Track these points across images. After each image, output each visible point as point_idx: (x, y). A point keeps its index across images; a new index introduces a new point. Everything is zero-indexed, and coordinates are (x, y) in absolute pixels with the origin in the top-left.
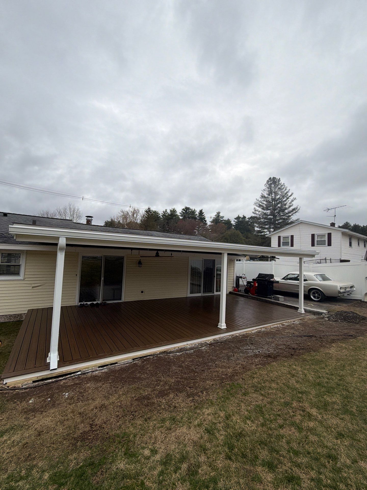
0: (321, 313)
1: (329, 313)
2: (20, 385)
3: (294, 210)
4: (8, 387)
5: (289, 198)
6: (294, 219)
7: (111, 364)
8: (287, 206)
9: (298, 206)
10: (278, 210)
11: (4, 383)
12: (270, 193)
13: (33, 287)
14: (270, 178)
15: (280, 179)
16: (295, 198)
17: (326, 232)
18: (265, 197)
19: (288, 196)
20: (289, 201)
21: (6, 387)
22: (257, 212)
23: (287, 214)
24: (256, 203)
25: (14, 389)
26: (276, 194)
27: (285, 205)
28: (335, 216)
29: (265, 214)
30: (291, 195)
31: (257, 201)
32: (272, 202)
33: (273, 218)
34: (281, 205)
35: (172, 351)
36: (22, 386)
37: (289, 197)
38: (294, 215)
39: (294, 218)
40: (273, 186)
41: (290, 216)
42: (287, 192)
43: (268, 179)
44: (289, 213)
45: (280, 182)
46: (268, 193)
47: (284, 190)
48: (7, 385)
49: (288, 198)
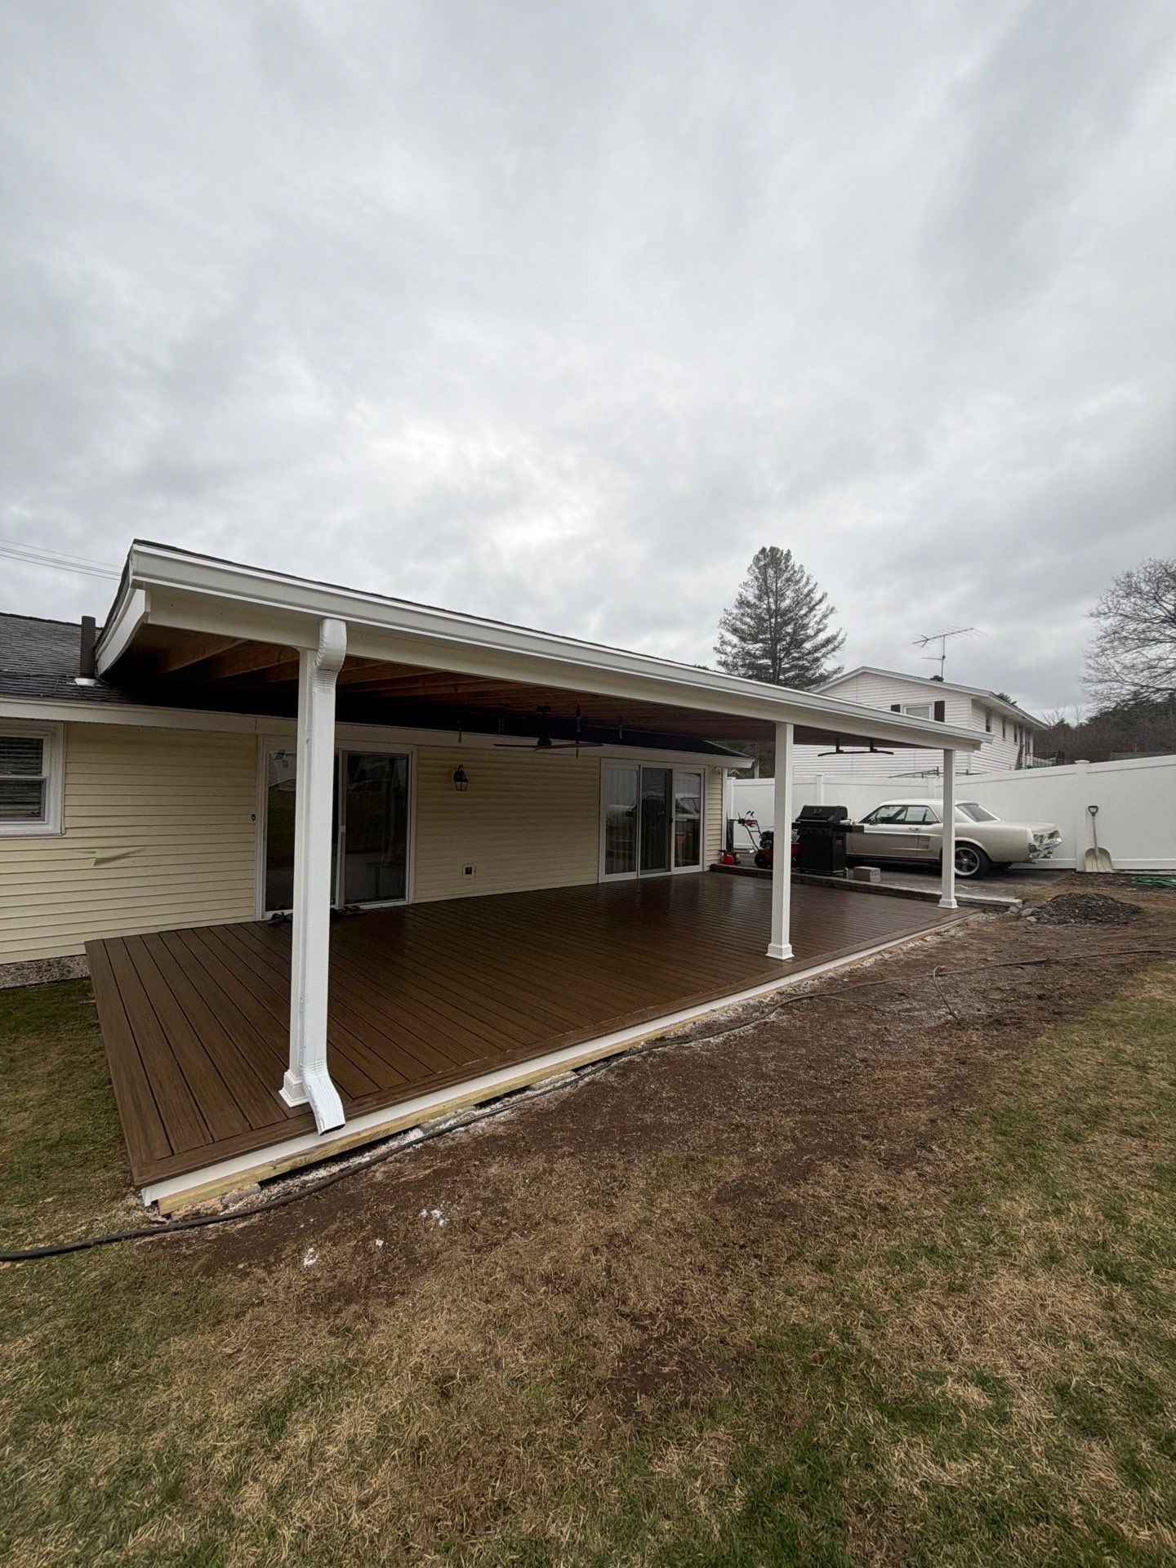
0: (1006, 907)
1: (1027, 903)
2: (214, 1203)
3: (828, 641)
4: (168, 1216)
5: (817, 607)
6: (830, 669)
7: (509, 1094)
8: (810, 632)
9: (841, 629)
10: (784, 643)
11: (148, 1203)
12: (764, 591)
13: (99, 862)
14: (763, 551)
15: (789, 551)
16: (833, 609)
17: (932, 698)
18: (748, 605)
19: (813, 603)
20: (815, 616)
21: (160, 1219)
22: (729, 649)
23: (809, 653)
24: (725, 623)
25: (198, 1220)
26: (779, 595)
27: (804, 627)
28: (944, 657)
29: (748, 653)
30: (820, 601)
31: (727, 616)
32: (771, 617)
33: (773, 666)
34: (793, 629)
35: (680, 1034)
36: (226, 1207)
37: (817, 604)
38: (829, 656)
39: (828, 665)
40: (771, 572)
41: (817, 660)
42: (811, 591)
43: (757, 553)
44: (816, 649)
45: (792, 562)
46: (757, 592)
47: (801, 585)
48: (165, 1208)
49: (812, 609)
